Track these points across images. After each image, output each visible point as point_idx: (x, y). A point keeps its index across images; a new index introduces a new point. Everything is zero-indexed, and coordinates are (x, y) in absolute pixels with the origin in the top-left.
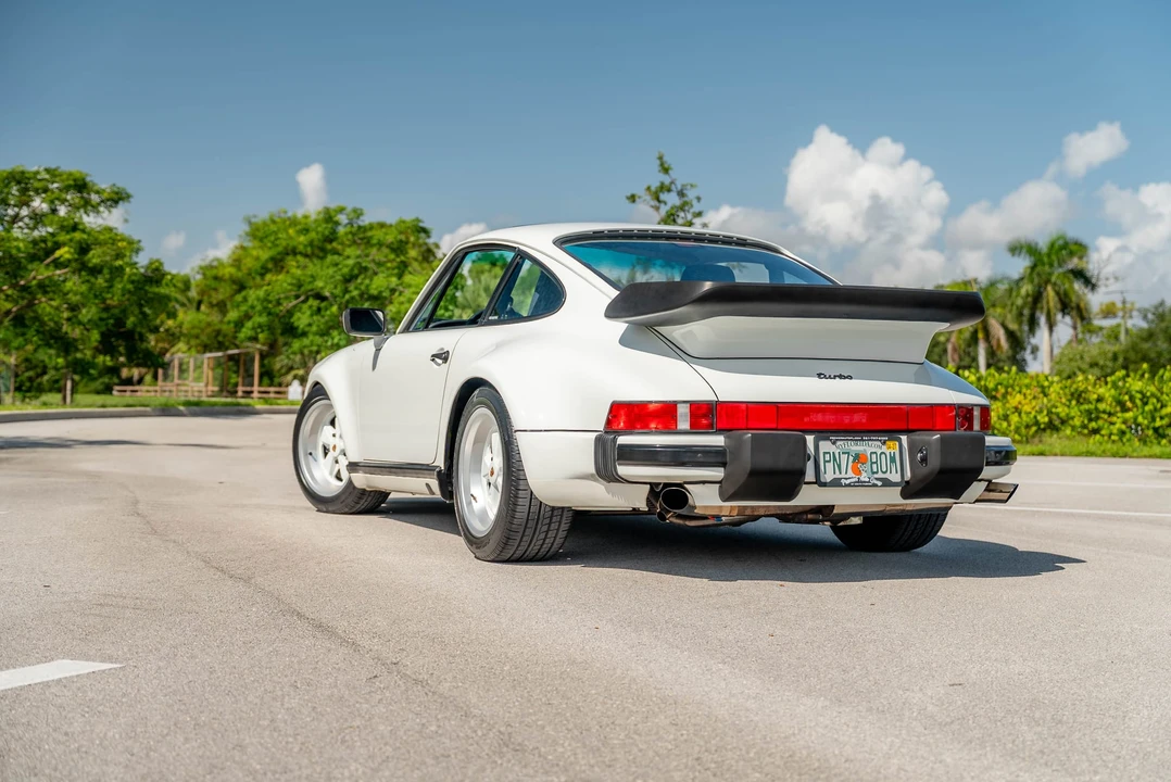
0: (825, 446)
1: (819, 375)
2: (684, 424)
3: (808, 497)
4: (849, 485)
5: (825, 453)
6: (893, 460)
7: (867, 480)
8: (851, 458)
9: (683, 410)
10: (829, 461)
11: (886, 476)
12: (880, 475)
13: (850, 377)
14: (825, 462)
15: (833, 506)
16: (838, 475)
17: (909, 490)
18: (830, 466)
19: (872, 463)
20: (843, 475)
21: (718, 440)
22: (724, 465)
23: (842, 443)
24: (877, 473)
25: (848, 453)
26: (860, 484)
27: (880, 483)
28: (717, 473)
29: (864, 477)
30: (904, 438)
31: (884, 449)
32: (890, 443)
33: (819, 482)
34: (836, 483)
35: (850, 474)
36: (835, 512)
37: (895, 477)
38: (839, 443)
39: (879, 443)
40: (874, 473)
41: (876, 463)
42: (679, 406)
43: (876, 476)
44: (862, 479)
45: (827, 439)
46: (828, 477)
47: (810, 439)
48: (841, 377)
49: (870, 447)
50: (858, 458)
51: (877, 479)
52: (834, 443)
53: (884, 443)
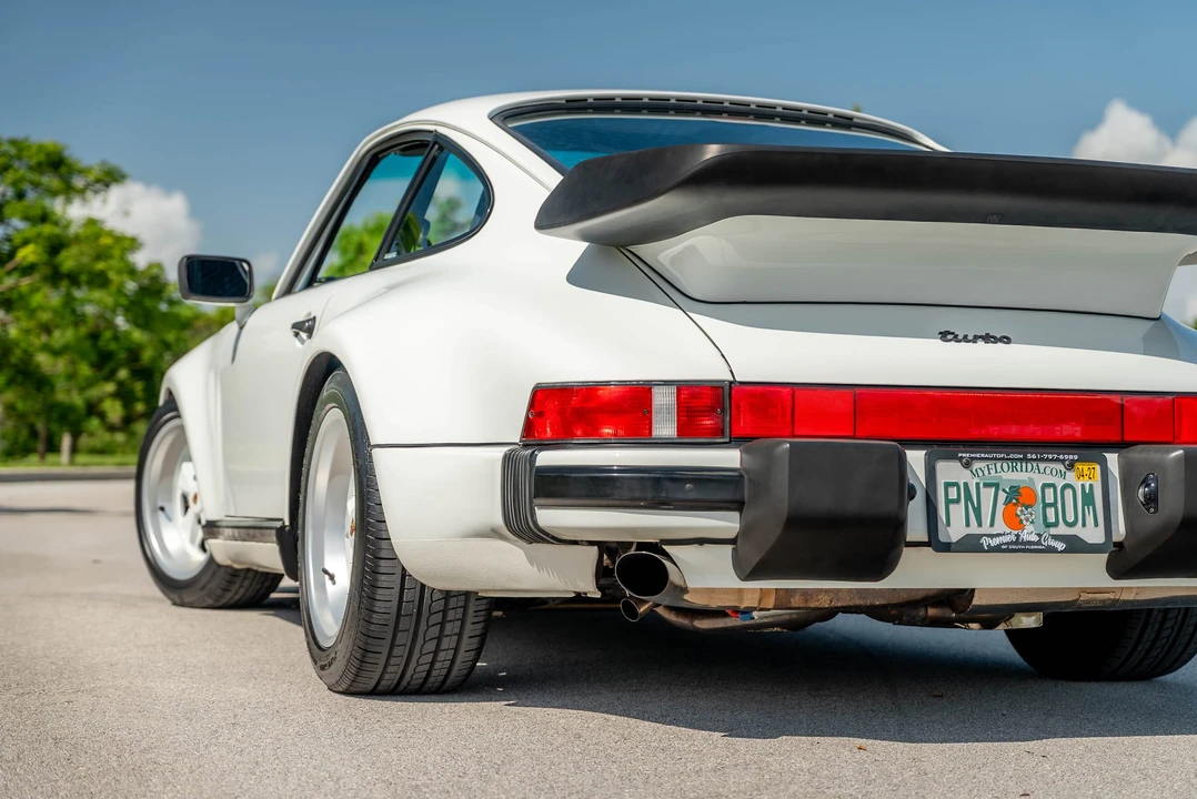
0: (948, 471)
1: (944, 335)
2: (665, 427)
3: (916, 572)
4: (997, 549)
5: (948, 485)
6: (1088, 499)
7: (1035, 539)
8: (1002, 496)
9: (664, 400)
10: (957, 501)
11: (1077, 531)
12: (1062, 530)
13: (1006, 340)
14: (948, 502)
15: (973, 591)
16: (974, 529)
17: (1123, 561)
18: (958, 512)
19: (1046, 506)
20: (986, 529)
21: (728, 458)
22: (738, 505)
23: (982, 465)
24: (1056, 524)
25: (997, 486)
26: (1019, 547)
27: (1060, 546)
28: (726, 523)
29: (1029, 534)
30: (1112, 459)
31: (1071, 477)
32: (1084, 467)
33: (934, 542)
34: (971, 545)
35: (1000, 526)
36: (976, 601)
37: (1094, 535)
38: (976, 465)
39: (1060, 467)
40: (1048, 525)
41: (1054, 505)
42: (656, 391)
43: (1053, 531)
44: (1025, 536)
45: (953, 457)
46: (955, 531)
47: (916, 458)
48: (987, 338)
49: (1039, 475)
50: (1018, 497)
51: (1056, 537)
52: (967, 465)
53: (1071, 466)
